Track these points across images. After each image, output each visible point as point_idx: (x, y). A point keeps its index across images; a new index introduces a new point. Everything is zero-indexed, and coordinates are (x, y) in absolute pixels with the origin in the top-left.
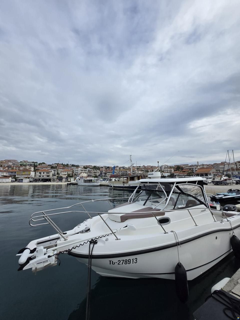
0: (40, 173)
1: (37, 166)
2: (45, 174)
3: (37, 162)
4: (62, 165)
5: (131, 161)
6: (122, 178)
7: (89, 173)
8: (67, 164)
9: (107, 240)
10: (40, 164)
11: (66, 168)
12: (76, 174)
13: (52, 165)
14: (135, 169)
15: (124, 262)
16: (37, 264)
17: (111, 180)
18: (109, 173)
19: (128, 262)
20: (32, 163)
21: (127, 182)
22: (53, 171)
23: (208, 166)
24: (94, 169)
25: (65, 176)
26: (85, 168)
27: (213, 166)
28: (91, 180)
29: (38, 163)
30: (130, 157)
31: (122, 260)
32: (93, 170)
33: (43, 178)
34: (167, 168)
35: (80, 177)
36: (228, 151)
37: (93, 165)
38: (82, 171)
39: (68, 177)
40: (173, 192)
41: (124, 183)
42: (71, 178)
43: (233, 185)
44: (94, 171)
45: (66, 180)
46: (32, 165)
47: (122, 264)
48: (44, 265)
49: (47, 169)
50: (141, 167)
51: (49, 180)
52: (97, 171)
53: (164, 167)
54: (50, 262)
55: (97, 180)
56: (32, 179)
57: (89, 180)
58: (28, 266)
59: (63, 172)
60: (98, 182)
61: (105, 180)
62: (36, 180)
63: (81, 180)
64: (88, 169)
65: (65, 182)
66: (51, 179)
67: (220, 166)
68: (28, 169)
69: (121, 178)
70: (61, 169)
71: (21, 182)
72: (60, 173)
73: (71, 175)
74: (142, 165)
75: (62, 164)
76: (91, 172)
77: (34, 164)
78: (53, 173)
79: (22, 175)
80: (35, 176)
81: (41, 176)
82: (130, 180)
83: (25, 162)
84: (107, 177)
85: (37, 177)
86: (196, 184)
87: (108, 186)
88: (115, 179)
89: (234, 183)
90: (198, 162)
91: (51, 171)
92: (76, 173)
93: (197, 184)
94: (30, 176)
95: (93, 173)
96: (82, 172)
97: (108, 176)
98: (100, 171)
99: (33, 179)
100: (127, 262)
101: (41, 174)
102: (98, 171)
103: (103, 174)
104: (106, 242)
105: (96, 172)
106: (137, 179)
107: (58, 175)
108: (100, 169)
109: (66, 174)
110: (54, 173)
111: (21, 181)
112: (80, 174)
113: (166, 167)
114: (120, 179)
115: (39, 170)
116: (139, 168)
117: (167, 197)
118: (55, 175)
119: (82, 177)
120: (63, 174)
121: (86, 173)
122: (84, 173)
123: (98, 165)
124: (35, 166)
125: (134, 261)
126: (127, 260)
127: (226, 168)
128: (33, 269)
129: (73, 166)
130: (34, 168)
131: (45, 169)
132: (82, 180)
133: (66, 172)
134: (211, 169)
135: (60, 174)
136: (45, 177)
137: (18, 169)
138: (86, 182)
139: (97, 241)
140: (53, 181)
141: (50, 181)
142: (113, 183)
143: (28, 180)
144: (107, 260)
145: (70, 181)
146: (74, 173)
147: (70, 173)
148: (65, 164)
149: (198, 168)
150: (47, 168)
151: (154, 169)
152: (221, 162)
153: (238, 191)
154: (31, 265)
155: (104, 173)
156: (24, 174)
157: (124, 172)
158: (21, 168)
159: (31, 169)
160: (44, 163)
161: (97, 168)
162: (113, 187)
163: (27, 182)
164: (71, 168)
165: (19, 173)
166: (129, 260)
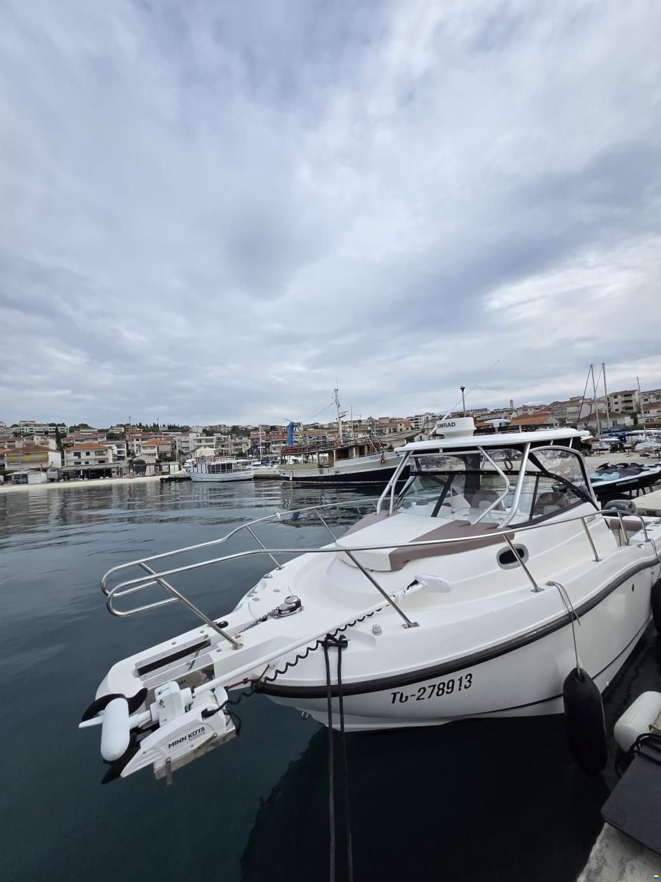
0: (78, 454)
1: (64, 436)
2: (92, 455)
3: (63, 425)
4: (138, 427)
5: (339, 406)
6: (314, 453)
7: (220, 447)
8: (154, 425)
9: (376, 631)
10: (72, 430)
11: (153, 436)
12: (184, 451)
13: (110, 431)
14: (348, 430)
15: (436, 690)
16: (170, 745)
17: (283, 462)
18: (276, 443)
19: (445, 688)
20: (48, 429)
21: (331, 465)
22: (115, 447)
23: (537, 409)
24: (234, 435)
25: (153, 460)
26: (208, 432)
27: (549, 411)
28: (229, 466)
29: (68, 425)
30: (334, 396)
32: (232, 438)
33: (86, 468)
34: (431, 421)
35: (197, 459)
36: (591, 366)
37: (230, 423)
38: (200, 441)
39: (161, 461)
40: (526, 473)
41: (321, 466)
42: (170, 463)
43: (604, 454)
44: (233, 441)
45: (156, 470)
46: (51, 432)
47: (430, 697)
48: (192, 746)
49: (96, 442)
50: (363, 423)
51: (107, 473)
52: (241, 439)
53: (423, 418)
54: (213, 730)
55: (246, 464)
56: (56, 472)
57: (223, 466)
58: (138, 760)
59: (144, 448)
60: (248, 470)
61: (268, 462)
62: (67, 476)
63: (199, 466)
64: (217, 435)
65: (154, 475)
66: (113, 470)
67: (568, 409)
68: (40, 445)
69: (312, 454)
70: (137, 440)
71: (24, 483)
72: (135, 451)
73: (169, 455)
74: (364, 418)
75: (140, 424)
76: (226, 443)
77: (57, 430)
78: (116, 454)
79: (24, 462)
80: (63, 463)
81: (80, 463)
82: (339, 458)
83: (27, 425)
84: (271, 453)
85: (70, 466)
86: (569, 447)
87: (277, 478)
88: (294, 458)
89: (607, 450)
90: (511, 401)
91: (110, 448)
92: (183, 448)
93: (572, 447)
94: (49, 466)
95: (233, 447)
96: (201, 446)
97: (274, 452)
98: (252, 439)
99: (59, 472)
100: (443, 689)
101: (80, 457)
102: (245, 439)
103: (261, 447)
104: (376, 636)
105: (241, 444)
106: (356, 454)
107: (130, 459)
108: (252, 433)
109: (155, 454)
110: (119, 452)
111: (23, 480)
112: (194, 451)
113: (430, 418)
114: (310, 457)
115: (73, 445)
116: (357, 426)
118: (123, 458)
119: (203, 457)
120: (147, 454)
121: (213, 448)
122: (205, 447)
123: (242, 423)
124: (59, 434)
125: (465, 682)
126: (444, 684)
127: (585, 413)
128: (159, 765)
129: (172, 428)
130: (58, 442)
131: (90, 441)
132: (203, 468)
133: (152, 447)
134: (547, 416)
135: (137, 455)
136: (94, 465)
137: (9, 447)
138: (214, 472)
139: (345, 637)
140: (117, 474)
141: (110, 476)
142: (291, 468)
143: (43, 476)
145: (169, 473)
146: (178, 448)
147: (167, 448)
148: (147, 427)
149: (512, 416)
150: (96, 439)
151: (399, 425)
152: (571, 399)
153: (623, 468)
154: (148, 756)
155: (262, 444)
156: (27, 460)
157: (317, 439)
158: (17, 442)
159: (47, 443)
160: (85, 426)
161: (242, 431)
162: (291, 479)
163: (40, 481)
164: (165, 435)
165: (15, 458)
166: (451, 683)
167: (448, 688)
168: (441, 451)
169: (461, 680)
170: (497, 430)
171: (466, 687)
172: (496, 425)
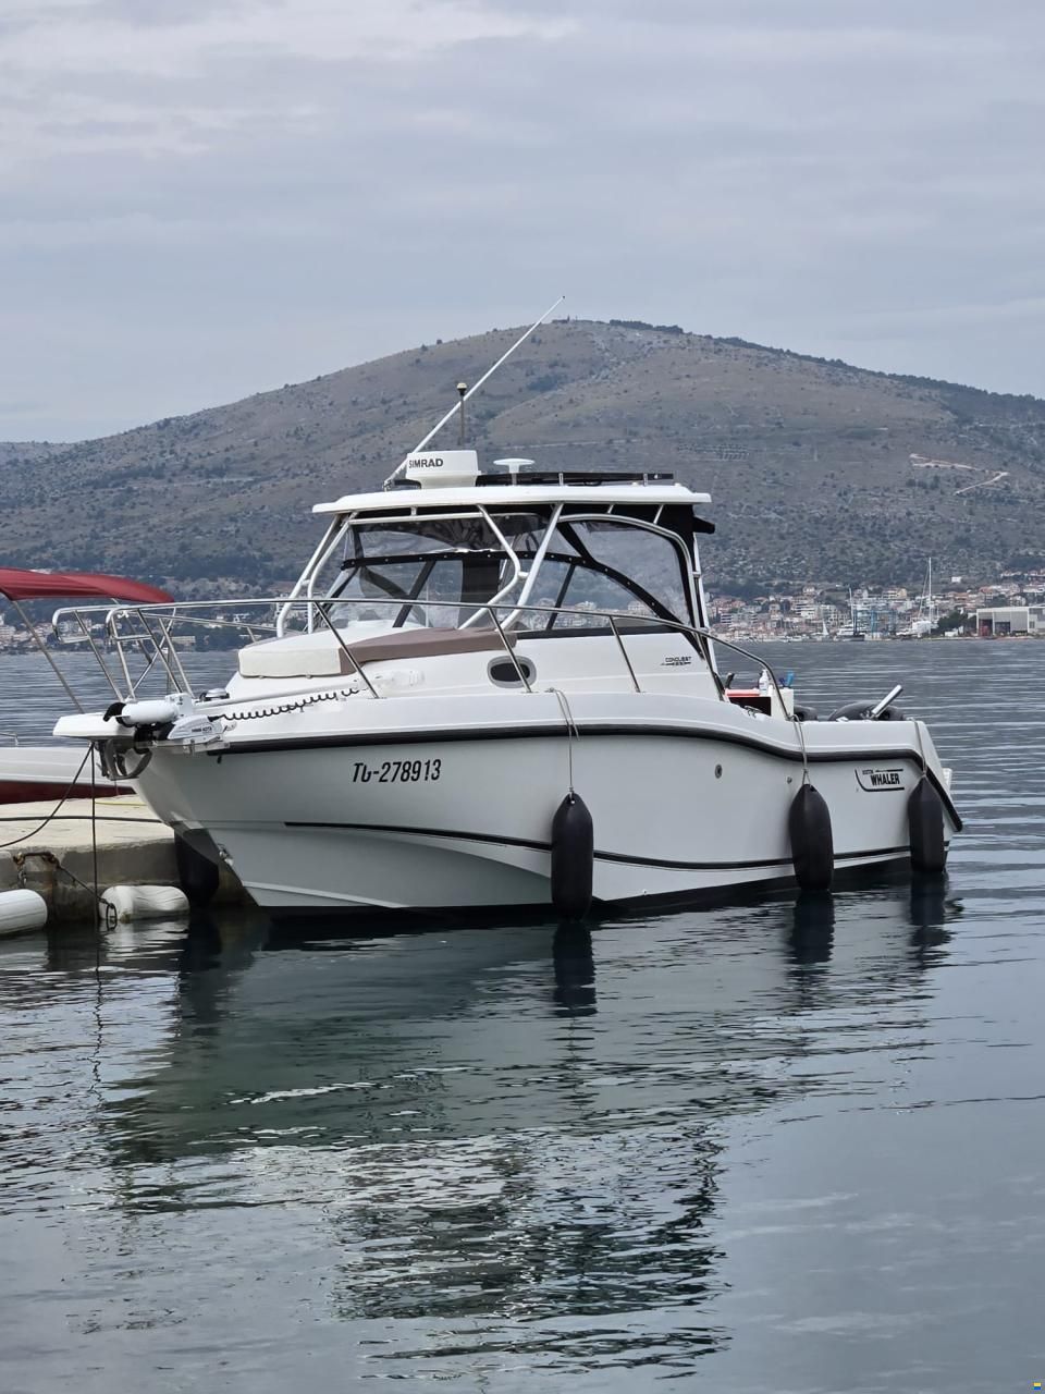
15: (401, 771)
19: (410, 772)
31: (394, 764)
40: (548, 556)
47: (393, 780)
86: (652, 521)
93: (658, 524)
100: (408, 771)
117: (524, 574)
125: (432, 770)
126: (409, 763)
144: (347, 760)
166: (417, 765)
167: (414, 772)
168: (414, 512)
169: (428, 763)
170: (514, 480)
171: (433, 778)
172: (514, 470)
